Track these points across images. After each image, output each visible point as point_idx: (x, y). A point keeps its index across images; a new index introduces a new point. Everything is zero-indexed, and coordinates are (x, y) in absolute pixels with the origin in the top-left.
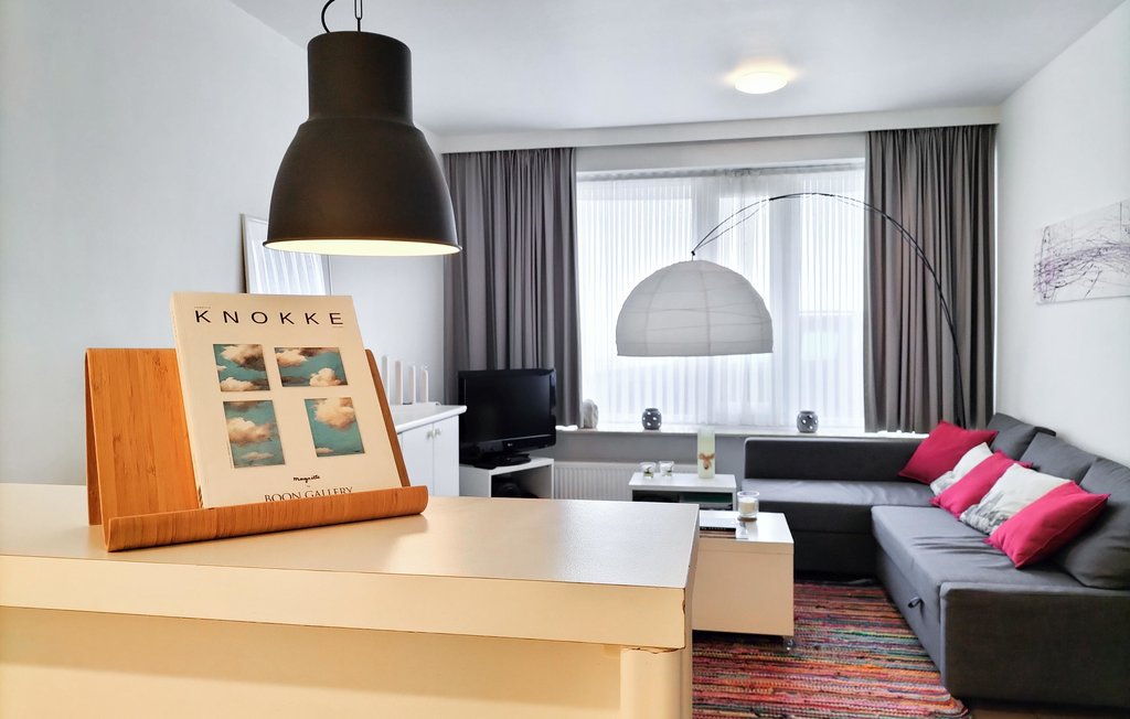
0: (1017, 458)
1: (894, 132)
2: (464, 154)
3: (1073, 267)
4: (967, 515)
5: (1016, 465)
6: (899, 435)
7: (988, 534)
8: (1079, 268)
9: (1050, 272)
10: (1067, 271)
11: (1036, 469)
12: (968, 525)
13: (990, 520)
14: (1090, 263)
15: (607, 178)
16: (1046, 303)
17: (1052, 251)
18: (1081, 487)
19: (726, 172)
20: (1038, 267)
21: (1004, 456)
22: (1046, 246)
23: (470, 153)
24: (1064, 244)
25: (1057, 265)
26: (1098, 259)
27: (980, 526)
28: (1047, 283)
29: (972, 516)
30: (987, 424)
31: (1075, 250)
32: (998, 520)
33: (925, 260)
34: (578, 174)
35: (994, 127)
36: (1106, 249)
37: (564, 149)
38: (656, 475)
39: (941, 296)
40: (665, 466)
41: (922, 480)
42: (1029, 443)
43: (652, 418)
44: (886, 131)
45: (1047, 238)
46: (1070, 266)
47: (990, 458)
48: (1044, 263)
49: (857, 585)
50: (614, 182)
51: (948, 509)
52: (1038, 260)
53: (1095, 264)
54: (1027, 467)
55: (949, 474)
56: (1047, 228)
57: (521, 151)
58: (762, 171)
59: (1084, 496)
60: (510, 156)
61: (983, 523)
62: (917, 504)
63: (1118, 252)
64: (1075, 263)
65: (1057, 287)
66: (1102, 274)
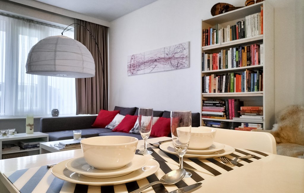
9: (135, 67)
10: (142, 66)
12: (134, 133)
14: (152, 63)
16: (133, 75)
17: (136, 61)
20: (129, 66)
22: (133, 60)
24: (141, 59)
25: (138, 65)
26: (155, 62)
27: (139, 133)
28: (133, 70)
31: (145, 60)
35: (108, 28)
36: (159, 59)
38: (7, 135)
42: (135, 111)
45: (133, 58)
46: (143, 64)
47: (127, 116)
48: (132, 64)
51: (121, 131)
52: (129, 64)
53: (154, 63)
55: (112, 123)
56: (133, 55)
62: (110, 132)
63: (164, 60)
64: (146, 64)
65: (137, 71)
66: (157, 66)
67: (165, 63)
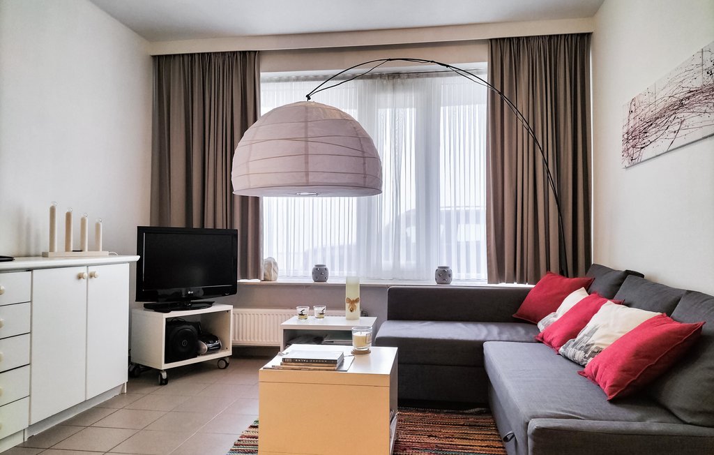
0: (611, 297)
1: (510, 39)
2: (170, 56)
3: (657, 125)
4: (565, 348)
5: (609, 302)
6: (515, 285)
7: (584, 366)
8: (662, 124)
9: (636, 138)
10: (652, 130)
11: (628, 305)
12: (566, 358)
13: (586, 352)
14: (673, 117)
15: (288, 80)
16: (634, 164)
17: (637, 118)
18: (672, 318)
19: (381, 76)
20: (626, 136)
21: (599, 296)
22: (633, 115)
23: (175, 55)
24: (648, 109)
25: (642, 128)
26: (680, 110)
27: (576, 358)
28: (634, 147)
29: (570, 349)
30: (586, 272)
31: (658, 110)
32: (593, 352)
33: (535, 140)
34: (262, 74)
35: (589, 35)
36: (688, 98)
37: (250, 52)
38: (309, 318)
39: (548, 171)
40: (318, 310)
41: (530, 321)
42: (620, 285)
43: (320, 273)
44: (504, 39)
45: (633, 108)
46: (654, 125)
47: (586, 298)
48: (631, 130)
49: (471, 414)
50: (294, 83)
51: (549, 343)
52: (625, 131)
53: (678, 115)
54: (620, 303)
55: (552, 314)
56: (633, 100)
57: (215, 53)
58: (409, 75)
59: (676, 325)
60: (206, 57)
61: (579, 355)
62: (524, 340)
63: (701, 97)
64: (658, 121)
65: (642, 148)
66: (684, 123)
67: (704, 109)
